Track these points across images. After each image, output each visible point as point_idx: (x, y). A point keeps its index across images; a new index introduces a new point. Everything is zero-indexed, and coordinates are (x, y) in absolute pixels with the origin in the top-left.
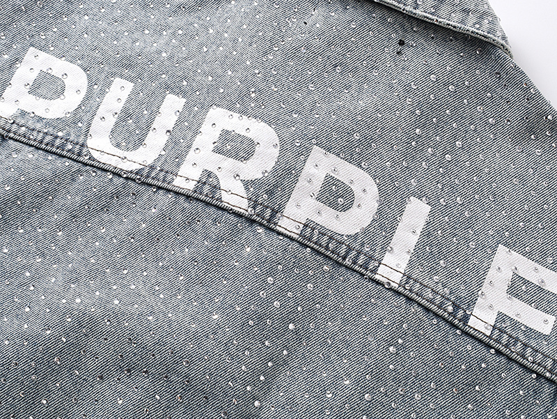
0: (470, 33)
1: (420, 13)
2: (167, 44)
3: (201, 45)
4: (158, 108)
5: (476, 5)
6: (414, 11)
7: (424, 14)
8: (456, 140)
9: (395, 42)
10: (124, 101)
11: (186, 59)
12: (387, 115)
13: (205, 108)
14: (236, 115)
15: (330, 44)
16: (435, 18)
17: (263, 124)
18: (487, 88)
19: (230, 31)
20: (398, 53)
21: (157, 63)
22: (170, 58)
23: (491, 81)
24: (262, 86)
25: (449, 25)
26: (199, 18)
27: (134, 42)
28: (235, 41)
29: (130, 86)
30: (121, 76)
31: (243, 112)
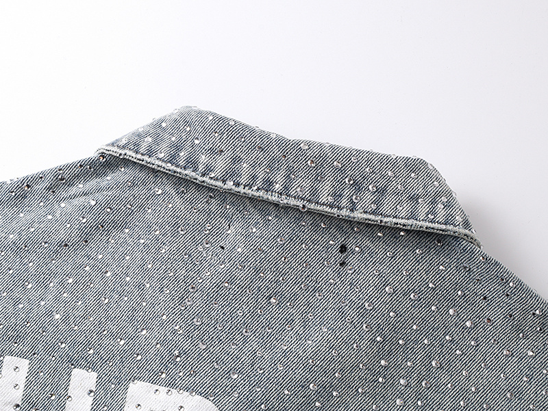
0: (424, 229)
1: (359, 215)
2: (56, 299)
3: (99, 294)
4: (66, 389)
5: (425, 186)
6: (352, 215)
7: (365, 216)
8: (431, 358)
9: (336, 251)
10: (22, 387)
11: (84, 318)
12: (344, 352)
13: (122, 383)
14: (163, 389)
15: (257, 271)
16: (379, 218)
17: (198, 397)
18: (457, 287)
19: (130, 272)
20: (341, 264)
21: (51, 329)
22: (65, 319)
23: (459, 277)
24: (186, 346)
25: (397, 224)
26: (88, 257)
27: (16, 304)
28: (140, 286)
29: (24, 364)
30: (11, 354)
31: (171, 384)
